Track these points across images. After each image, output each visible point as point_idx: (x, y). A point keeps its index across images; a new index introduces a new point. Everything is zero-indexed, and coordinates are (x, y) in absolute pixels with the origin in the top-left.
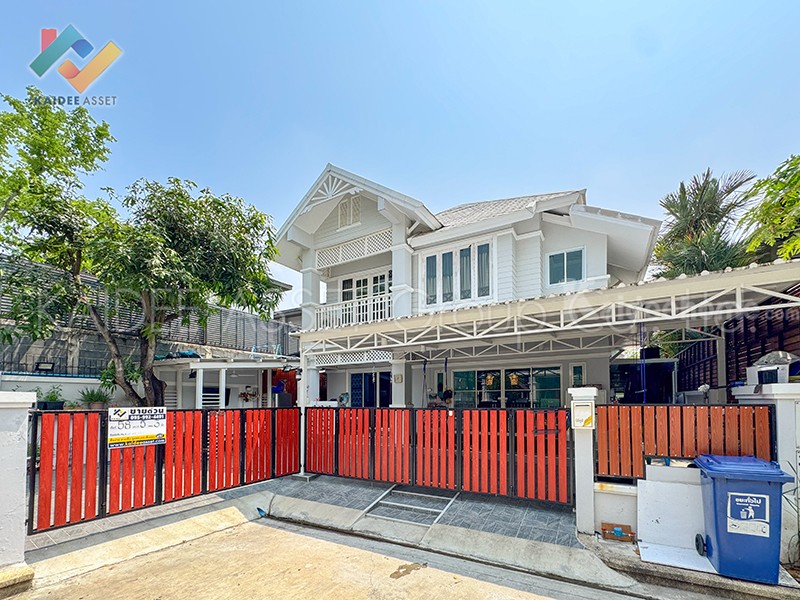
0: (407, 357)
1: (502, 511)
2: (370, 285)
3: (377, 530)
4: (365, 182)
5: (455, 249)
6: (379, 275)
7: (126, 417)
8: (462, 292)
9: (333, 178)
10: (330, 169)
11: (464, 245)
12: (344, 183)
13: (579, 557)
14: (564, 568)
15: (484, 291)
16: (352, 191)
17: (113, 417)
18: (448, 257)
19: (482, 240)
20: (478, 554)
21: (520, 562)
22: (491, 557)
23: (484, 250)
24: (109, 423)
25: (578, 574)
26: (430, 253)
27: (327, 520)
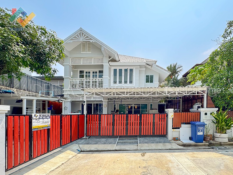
0: (108, 99)
1: (152, 139)
2: (91, 74)
3: (124, 148)
4: (97, 40)
5: (123, 68)
6: (95, 71)
7: (38, 118)
8: (124, 81)
9: (83, 34)
10: (81, 30)
11: (126, 68)
12: (88, 37)
13: (173, 144)
14: (171, 147)
15: (131, 82)
16: (91, 41)
17: (34, 118)
18: (121, 70)
19: (131, 68)
20: (153, 148)
21: (163, 148)
22: (156, 148)
23: (131, 70)
24: (33, 120)
25: (174, 148)
26: (115, 68)
27: (106, 149)
